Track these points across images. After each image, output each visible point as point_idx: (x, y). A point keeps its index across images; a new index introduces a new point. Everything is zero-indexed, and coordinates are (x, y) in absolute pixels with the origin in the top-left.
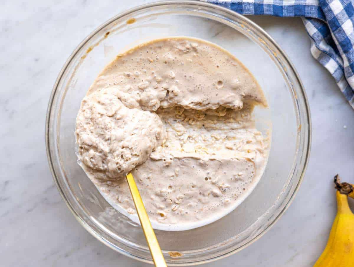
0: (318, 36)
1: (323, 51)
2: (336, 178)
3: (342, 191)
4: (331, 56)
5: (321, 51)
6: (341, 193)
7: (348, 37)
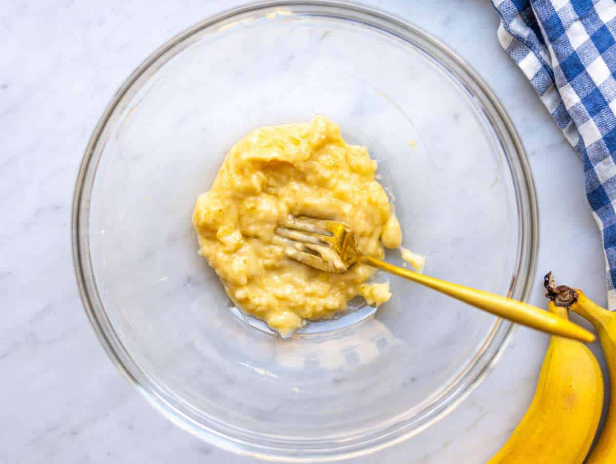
0: (509, 9)
1: (516, 36)
2: (547, 279)
3: (557, 301)
4: (530, 48)
5: (513, 35)
6: (556, 305)
7: (556, 14)
